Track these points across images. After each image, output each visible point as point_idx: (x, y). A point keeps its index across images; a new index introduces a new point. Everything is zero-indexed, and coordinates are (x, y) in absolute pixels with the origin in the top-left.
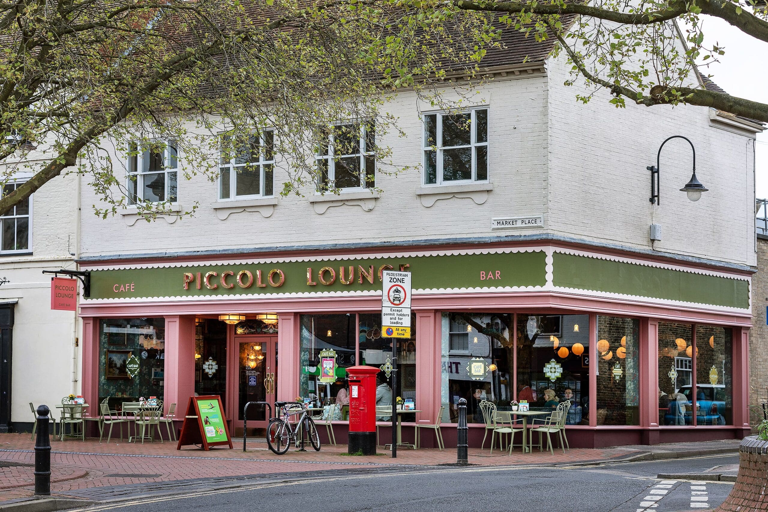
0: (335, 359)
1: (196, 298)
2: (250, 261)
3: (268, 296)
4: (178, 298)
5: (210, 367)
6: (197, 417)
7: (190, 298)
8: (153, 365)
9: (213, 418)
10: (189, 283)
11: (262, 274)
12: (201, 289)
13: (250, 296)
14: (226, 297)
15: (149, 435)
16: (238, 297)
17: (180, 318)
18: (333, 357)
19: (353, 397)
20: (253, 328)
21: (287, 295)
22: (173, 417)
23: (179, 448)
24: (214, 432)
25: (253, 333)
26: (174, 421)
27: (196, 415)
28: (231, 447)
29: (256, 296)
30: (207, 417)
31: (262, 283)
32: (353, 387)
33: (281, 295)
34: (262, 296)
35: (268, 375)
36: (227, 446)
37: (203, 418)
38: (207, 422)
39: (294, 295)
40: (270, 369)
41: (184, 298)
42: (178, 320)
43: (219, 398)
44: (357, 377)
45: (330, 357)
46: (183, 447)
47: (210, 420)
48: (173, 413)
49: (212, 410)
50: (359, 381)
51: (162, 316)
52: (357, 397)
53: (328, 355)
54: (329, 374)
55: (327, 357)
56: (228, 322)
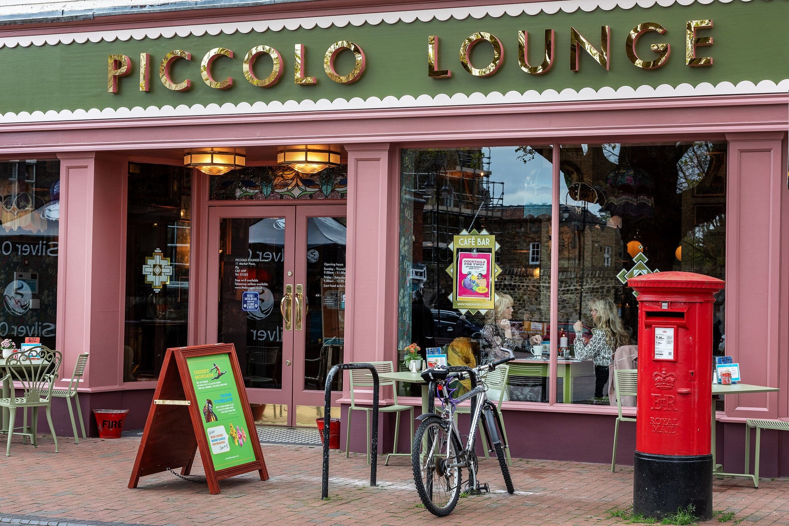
0: (492, 256)
1: (138, 112)
2: (276, 25)
3: (323, 104)
4: (94, 114)
5: (157, 270)
6: (186, 403)
7: (123, 112)
8: (16, 264)
9: (223, 402)
10: (119, 80)
11: (306, 52)
12: (150, 91)
13: (275, 106)
14: (213, 109)
15: (25, 427)
16: (244, 108)
17: (96, 159)
18: (490, 250)
19: (657, 357)
20: (253, 186)
21: (373, 102)
22: (81, 384)
23: (134, 484)
24: (227, 441)
25: (251, 198)
26: (80, 394)
27: (184, 399)
28: (264, 475)
29: (291, 106)
30: (209, 402)
31: (306, 74)
32: (659, 331)
33: (357, 103)
34: (307, 105)
35: (289, 289)
36: (255, 474)
37: (202, 404)
38: (209, 415)
39: (390, 101)
40: (294, 275)
41: (109, 113)
42: (91, 164)
43: (233, 351)
44: (671, 304)
45: (479, 250)
46: (146, 480)
47: (216, 409)
48: (79, 375)
49: (218, 383)
50: (680, 315)
51: (54, 154)
52: (671, 357)
53: (473, 245)
54: (476, 289)
55: (470, 250)
56: (205, 170)
